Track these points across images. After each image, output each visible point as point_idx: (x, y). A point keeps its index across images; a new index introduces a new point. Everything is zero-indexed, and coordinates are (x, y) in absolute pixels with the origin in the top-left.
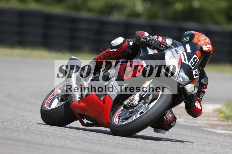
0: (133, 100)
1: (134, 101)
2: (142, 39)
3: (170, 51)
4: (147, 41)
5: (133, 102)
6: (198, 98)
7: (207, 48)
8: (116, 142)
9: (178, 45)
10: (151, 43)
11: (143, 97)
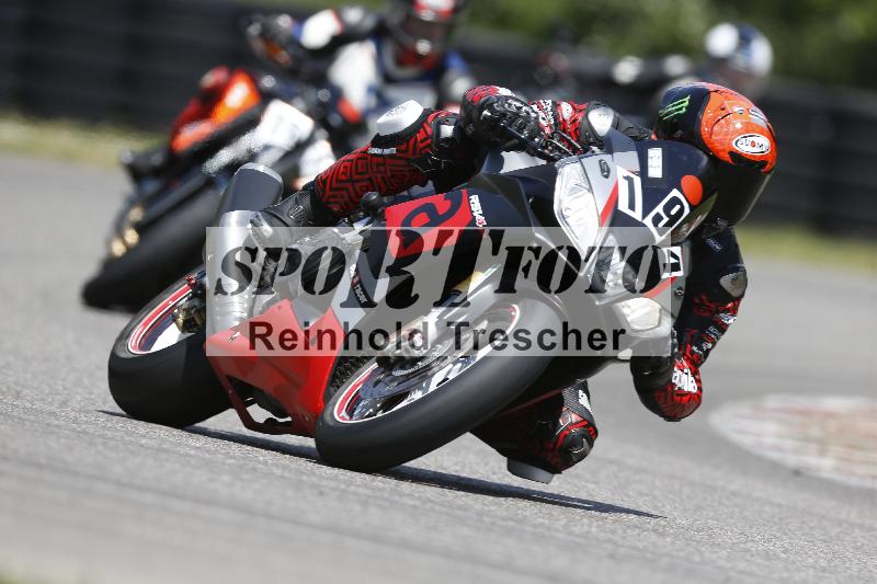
3: (578, 165)
6: (694, 349)
7: (754, 144)
8: (577, 529)
9: (614, 147)
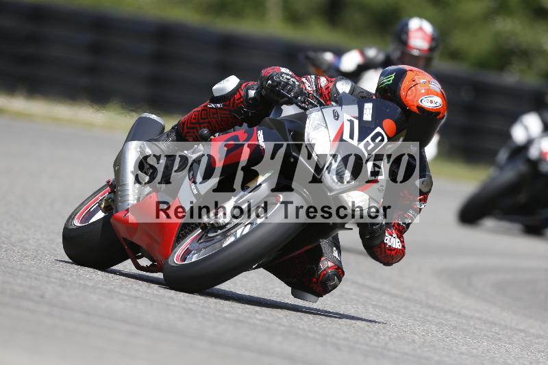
3: (320, 113)
7: (432, 102)
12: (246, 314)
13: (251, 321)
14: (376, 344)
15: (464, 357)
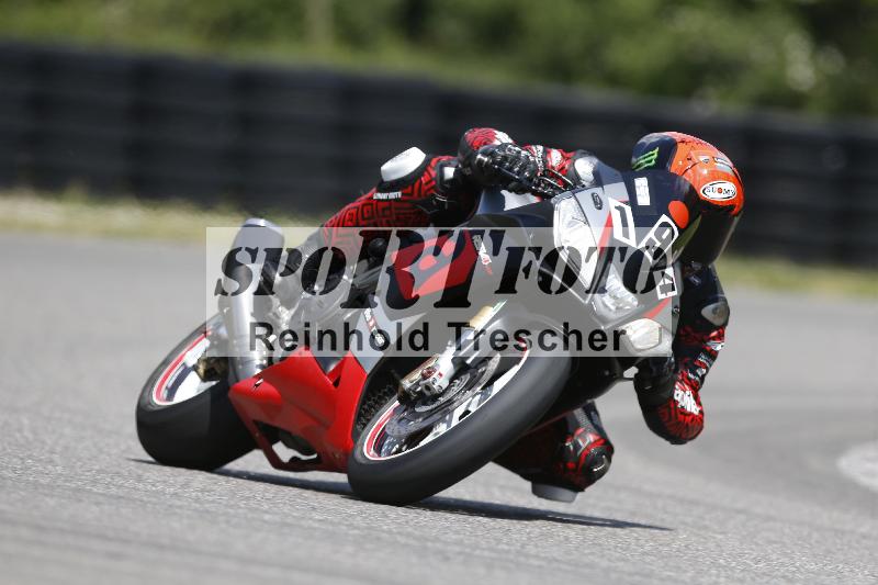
0: (430, 373)
1: (435, 375)
2: (479, 156)
3: (573, 200)
4: (494, 163)
5: (431, 380)
6: (691, 376)
7: (721, 190)
9: (604, 180)
10: (511, 169)
11: (469, 362)
12: (295, 514)
13: (303, 523)
14: (506, 547)
15: (648, 559)
